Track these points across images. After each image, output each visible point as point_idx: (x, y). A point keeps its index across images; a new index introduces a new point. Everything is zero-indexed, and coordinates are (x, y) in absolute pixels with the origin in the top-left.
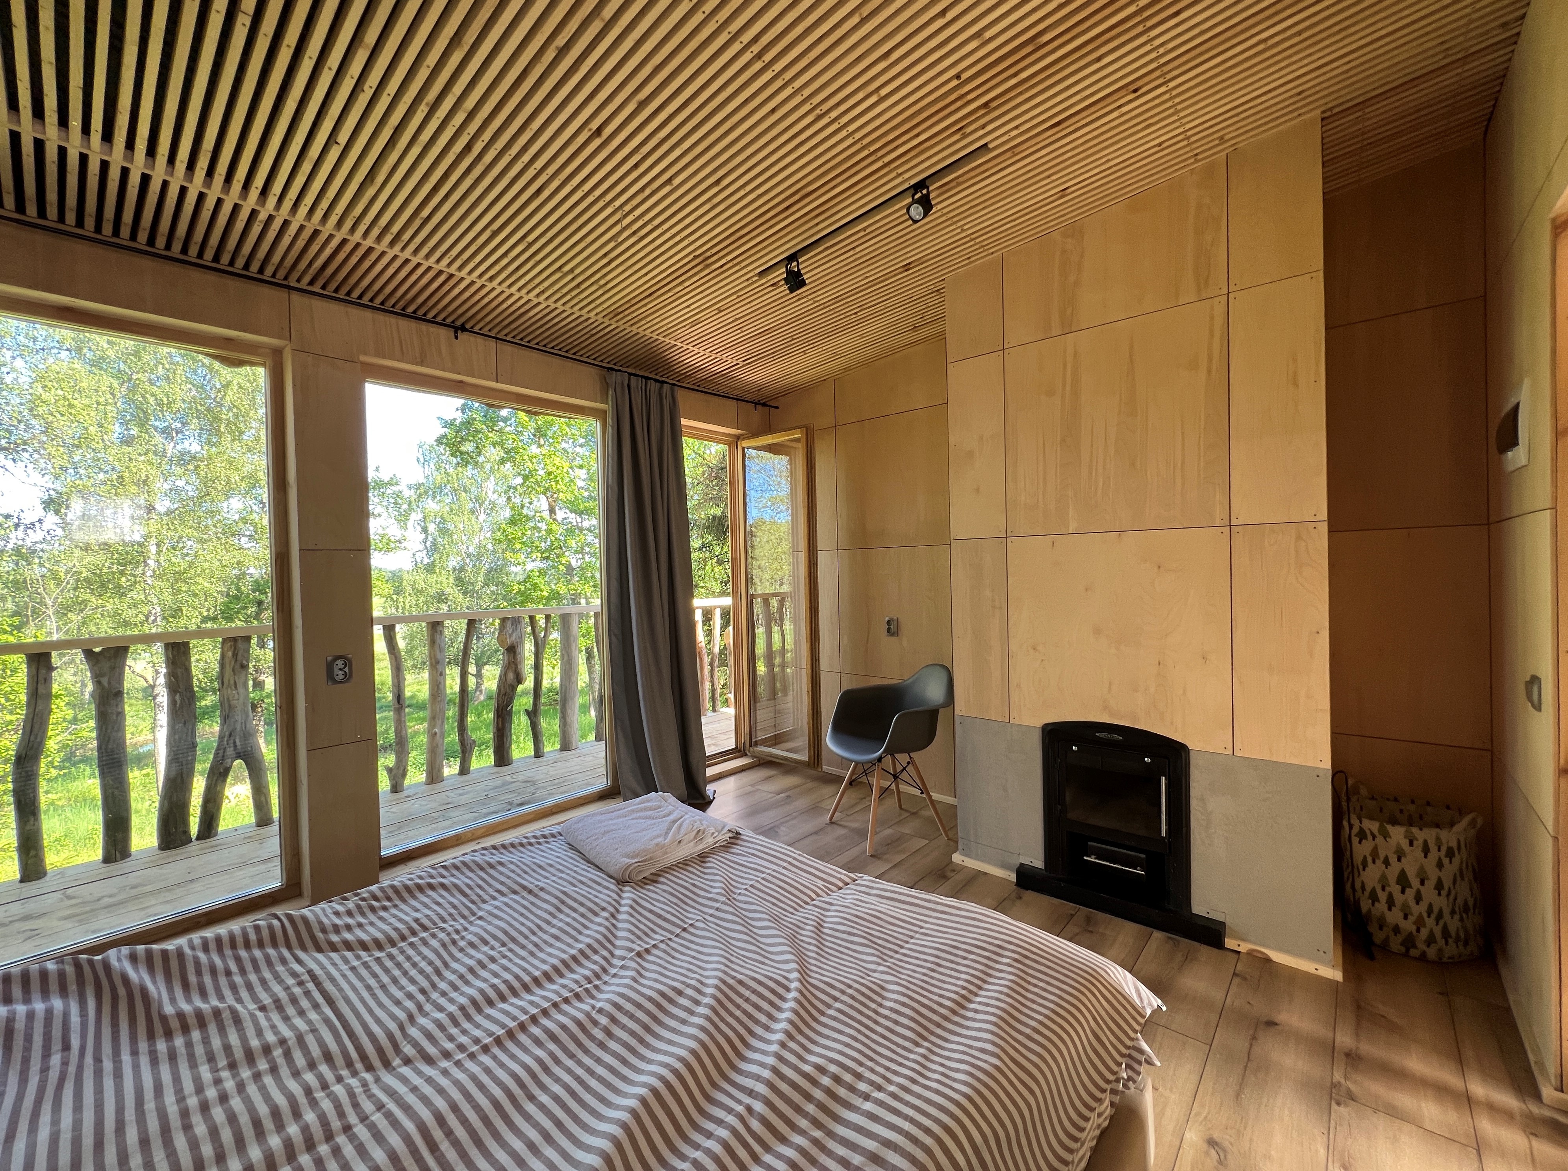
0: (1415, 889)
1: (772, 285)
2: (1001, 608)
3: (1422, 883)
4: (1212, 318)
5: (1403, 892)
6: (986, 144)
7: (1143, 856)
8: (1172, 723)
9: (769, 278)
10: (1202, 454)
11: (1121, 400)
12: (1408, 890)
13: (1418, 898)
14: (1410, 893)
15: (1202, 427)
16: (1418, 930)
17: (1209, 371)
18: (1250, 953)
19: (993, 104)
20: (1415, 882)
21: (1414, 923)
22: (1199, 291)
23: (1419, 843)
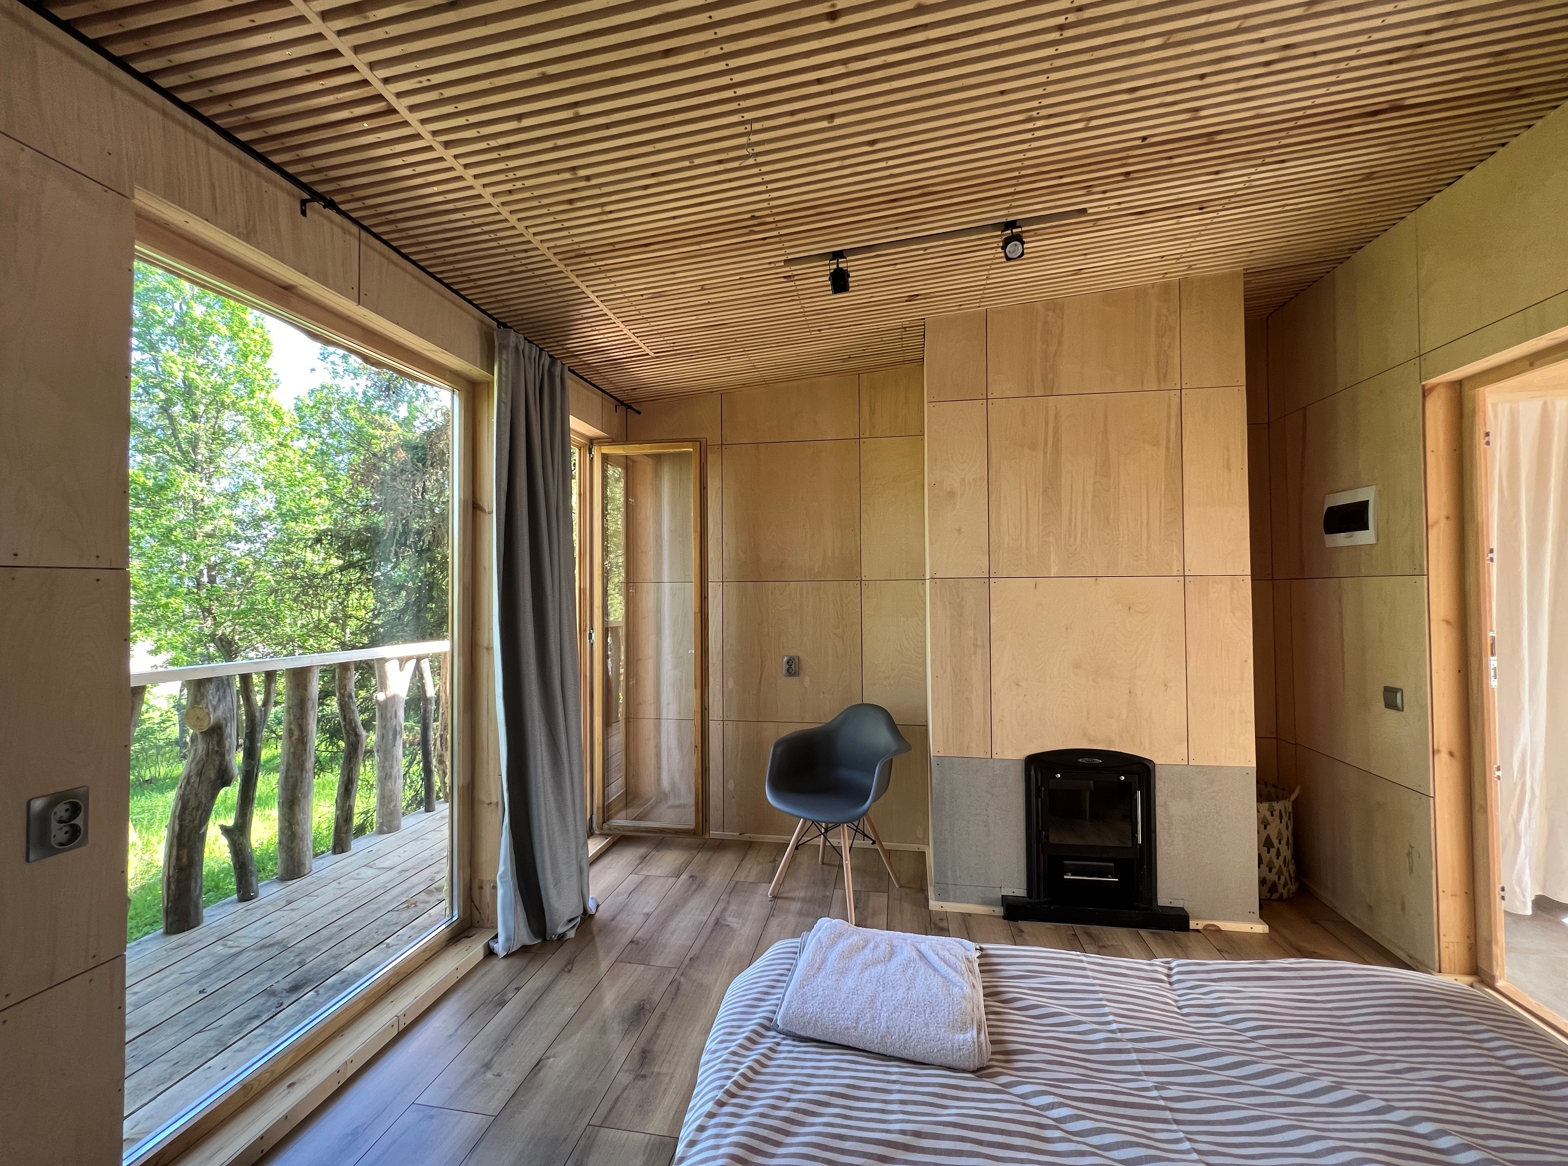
0: (1276, 847)
1: (784, 277)
2: (983, 647)
3: (1280, 843)
4: (1169, 406)
5: (1269, 852)
6: (1085, 209)
7: (1112, 864)
8: (1141, 743)
9: (793, 268)
10: (1162, 516)
11: (1096, 462)
12: (1272, 850)
13: (1278, 855)
14: (1273, 851)
15: (1163, 493)
16: (1279, 879)
17: (1168, 449)
18: (1206, 928)
19: (1133, 176)
20: (1276, 842)
21: (1276, 874)
22: (1159, 383)
23: (1276, 813)
